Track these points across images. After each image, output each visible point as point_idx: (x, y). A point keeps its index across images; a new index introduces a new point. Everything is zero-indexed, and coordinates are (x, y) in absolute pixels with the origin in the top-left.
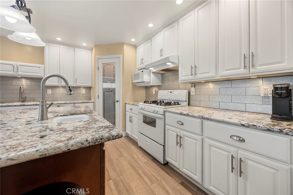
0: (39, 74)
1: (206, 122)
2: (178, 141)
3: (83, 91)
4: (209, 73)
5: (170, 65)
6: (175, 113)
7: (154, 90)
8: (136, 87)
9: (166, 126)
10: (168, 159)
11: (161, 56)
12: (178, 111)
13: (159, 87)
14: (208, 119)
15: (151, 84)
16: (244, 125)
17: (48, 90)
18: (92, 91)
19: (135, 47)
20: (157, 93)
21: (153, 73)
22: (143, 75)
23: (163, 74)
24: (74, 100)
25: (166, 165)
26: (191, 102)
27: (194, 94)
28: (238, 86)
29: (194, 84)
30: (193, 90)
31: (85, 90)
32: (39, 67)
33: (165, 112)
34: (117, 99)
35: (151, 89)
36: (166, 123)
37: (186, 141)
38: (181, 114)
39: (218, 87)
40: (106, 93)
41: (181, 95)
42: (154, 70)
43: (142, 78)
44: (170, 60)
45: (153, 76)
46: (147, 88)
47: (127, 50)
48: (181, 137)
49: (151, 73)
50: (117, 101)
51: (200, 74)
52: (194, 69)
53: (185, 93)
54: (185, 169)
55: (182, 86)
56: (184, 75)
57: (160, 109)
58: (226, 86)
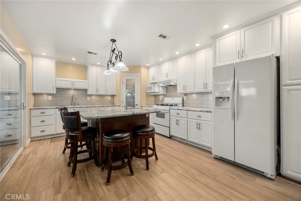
0: (85, 87)
1: (189, 112)
2: (177, 123)
3: (109, 98)
4: (191, 89)
5: (172, 83)
6: (175, 109)
7: (161, 98)
8: (148, 95)
9: (171, 117)
10: (172, 134)
11: (167, 77)
12: (177, 108)
13: (165, 95)
14: (189, 110)
15: (160, 93)
16: (200, 111)
17: (88, 97)
18: (115, 98)
19: (148, 68)
20: (163, 100)
21: (161, 86)
22: (154, 88)
23: (167, 87)
24: (103, 105)
25: (171, 137)
26: (184, 104)
27: (186, 100)
28: (205, 96)
29: (186, 94)
30: (185, 97)
31: (110, 97)
32: (86, 82)
33: (170, 109)
34: (136, 104)
35: (159, 96)
36: (170, 115)
37: (181, 122)
38: (178, 109)
39: (197, 96)
40: (128, 99)
41: (178, 100)
42: (162, 85)
43: (154, 89)
44: (172, 81)
45: (161, 88)
46: (156, 96)
47: (143, 71)
48: (178, 120)
49: (160, 87)
50: (136, 105)
51: (188, 90)
52: (185, 87)
53: (181, 99)
54: (181, 135)
55: (179, 95)
56: (180, 90)
57: (167, 108)
58: (201, 96)
